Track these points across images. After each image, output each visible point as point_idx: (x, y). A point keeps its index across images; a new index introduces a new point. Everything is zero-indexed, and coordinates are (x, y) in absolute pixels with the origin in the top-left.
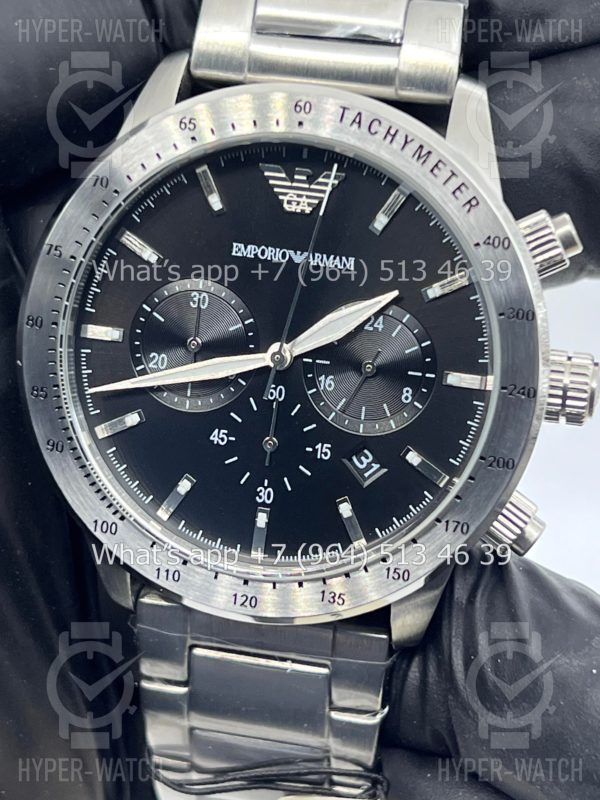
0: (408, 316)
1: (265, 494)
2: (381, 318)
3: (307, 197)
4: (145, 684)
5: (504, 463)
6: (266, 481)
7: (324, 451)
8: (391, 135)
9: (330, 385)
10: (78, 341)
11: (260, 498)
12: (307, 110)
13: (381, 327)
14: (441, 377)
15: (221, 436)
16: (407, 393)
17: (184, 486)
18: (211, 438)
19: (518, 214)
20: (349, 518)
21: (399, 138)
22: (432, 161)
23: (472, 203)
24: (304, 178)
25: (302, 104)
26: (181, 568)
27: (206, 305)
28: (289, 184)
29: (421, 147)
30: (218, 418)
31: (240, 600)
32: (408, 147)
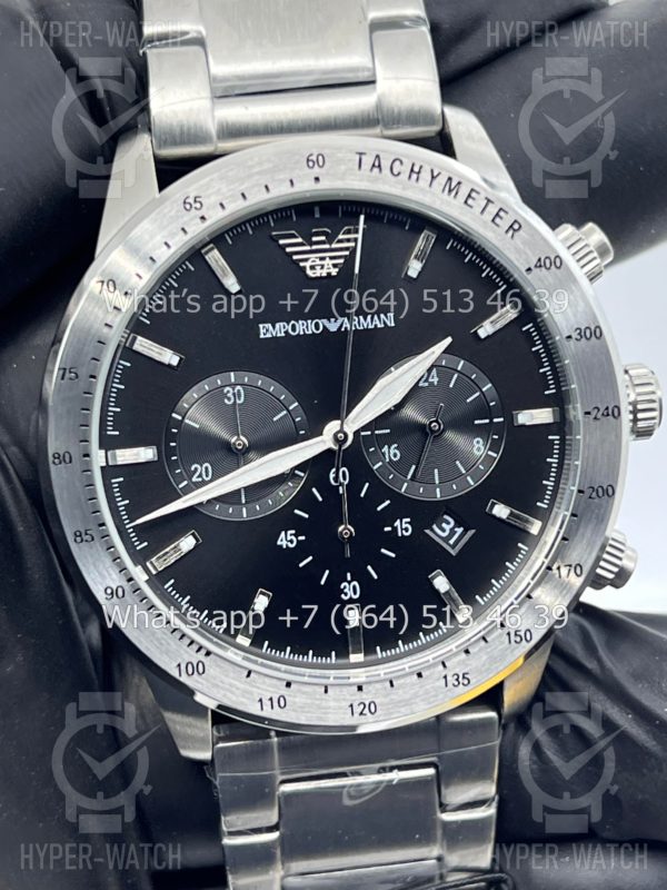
0: (462, 362)
1: (351, 590)
2: (434, 372)
3: (331, 258)
4: (226, 841)
6: (349, 575)
7: (404, 527)
8: (416, 173)
9: (395, 455)
10: (107, 471)
11: (346, 594)
12: (321, 164)
13: (436, 380)
14: (510, 419)
15: (289, 538)
16: (478, 444)
17: (261, 602)
18: (279, 543)
20: (447, 593)
21: (426, 175)
22: (464, 191)
23: (515, 227)
25: (314, 158)
26: (285, 691)
27: (242, 398)
28: (307, 248)
29: (450, 179)
30: (284, 519)
31: (358, 709)
32: (435, 182)
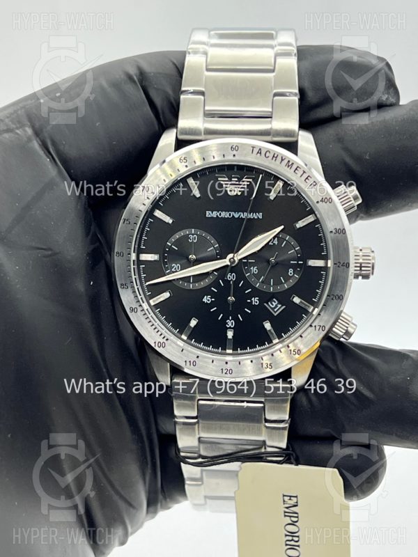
0: (288, 237)
1: (230, 323)
2: (276, 239)
4: (176, 420)
5: (338, 297)
6: (230, 317)
7: (255, 301)
8: (275, 157)
9: (256, 271)
10: (139, 262)
11: (228, 325)
12: (237, 149)
13: (276, 243)
14: (305, 263)
15: (208, 299)
16: (291, 271)
17: (193, 323)
18: (204, 300)
19: (334, 186)
20: (270, 330)
21: (279, 159)
22: (294, 167)
24: (236, 179)
25: (234, 147)
26: (196, 359)
27: (196, 240)
29: (289, 161)
30: (206, 290)
31: (225, 371)
32: (283, 162)
